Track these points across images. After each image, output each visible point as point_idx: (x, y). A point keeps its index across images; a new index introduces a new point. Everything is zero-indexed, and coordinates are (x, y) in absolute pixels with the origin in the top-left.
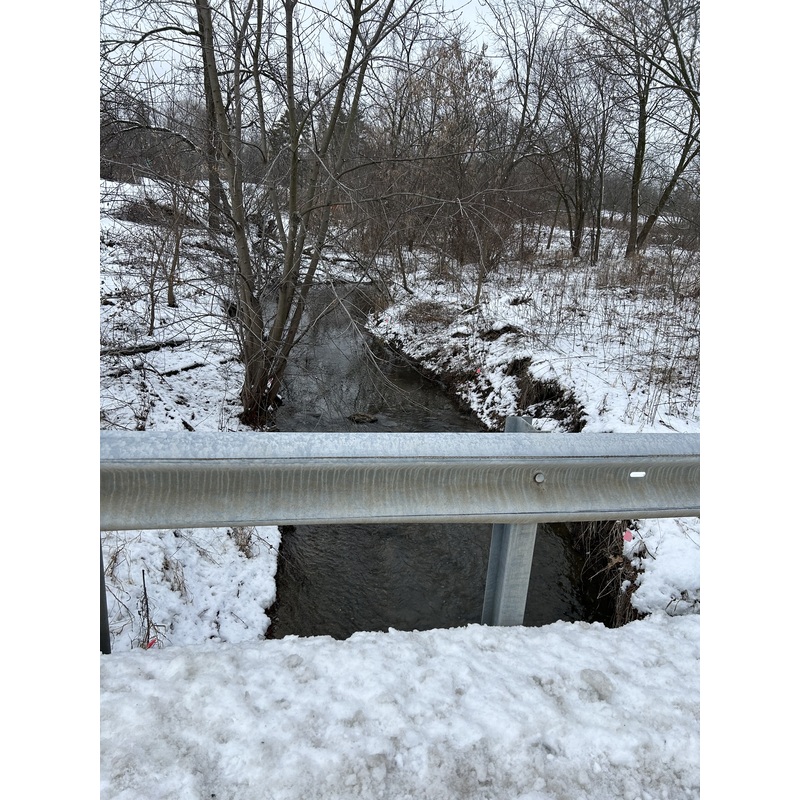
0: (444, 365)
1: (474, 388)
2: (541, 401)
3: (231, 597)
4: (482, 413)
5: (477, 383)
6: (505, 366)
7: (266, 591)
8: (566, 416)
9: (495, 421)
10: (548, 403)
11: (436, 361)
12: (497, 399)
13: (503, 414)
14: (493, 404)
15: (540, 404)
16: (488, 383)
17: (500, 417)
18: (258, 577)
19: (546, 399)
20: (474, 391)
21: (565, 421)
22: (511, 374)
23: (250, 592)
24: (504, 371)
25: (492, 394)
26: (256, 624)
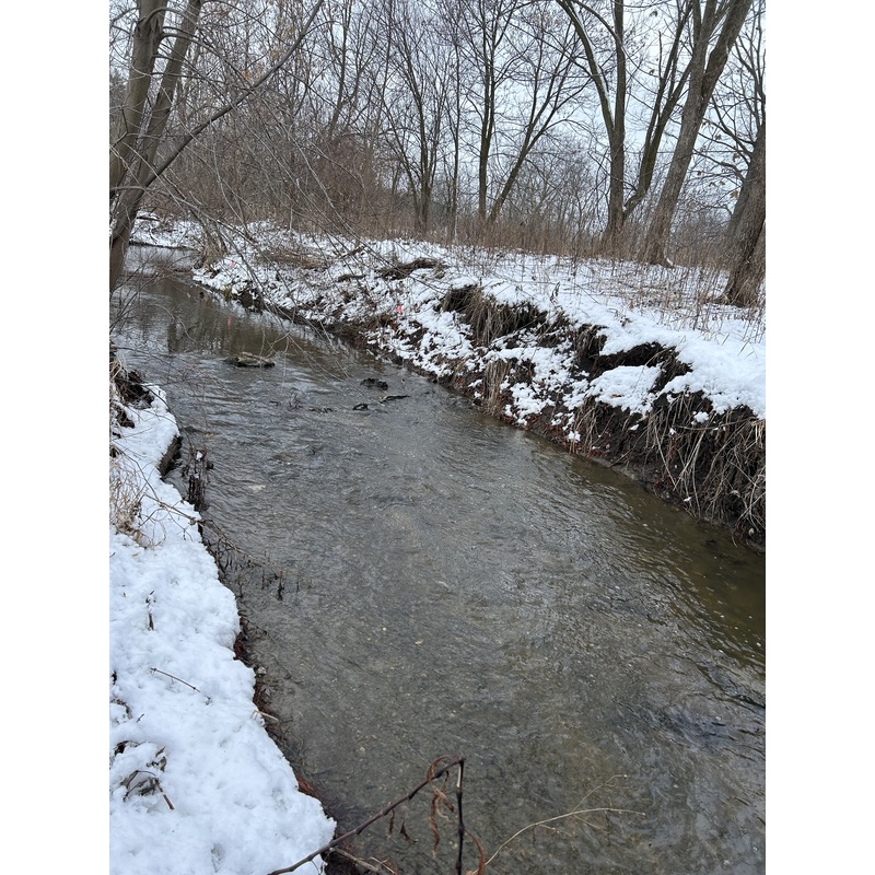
0: (336, 314)
1: (393, 334)
2: (510, 332)
3: (135, 633)
4: (420, 359)
5: (395, 327)
6: (437, 302)
7: (214, 611)
8: (560, 342)
9: (444, 366)
10: (522, 332)
11: (321, 311)
12: (437, 340)
13: (455, 357)
14: (433, 347)
15: (511, 336)
16: (416, 324)
17: (451, 360)
18: (183, 584)
19: (519, 327)
20: (394, 337)
21: (560, 347)
22: (448, 309)
23: (180, 614)
24: (437, 309)
25: (427, 337)
26: (227, 687)
